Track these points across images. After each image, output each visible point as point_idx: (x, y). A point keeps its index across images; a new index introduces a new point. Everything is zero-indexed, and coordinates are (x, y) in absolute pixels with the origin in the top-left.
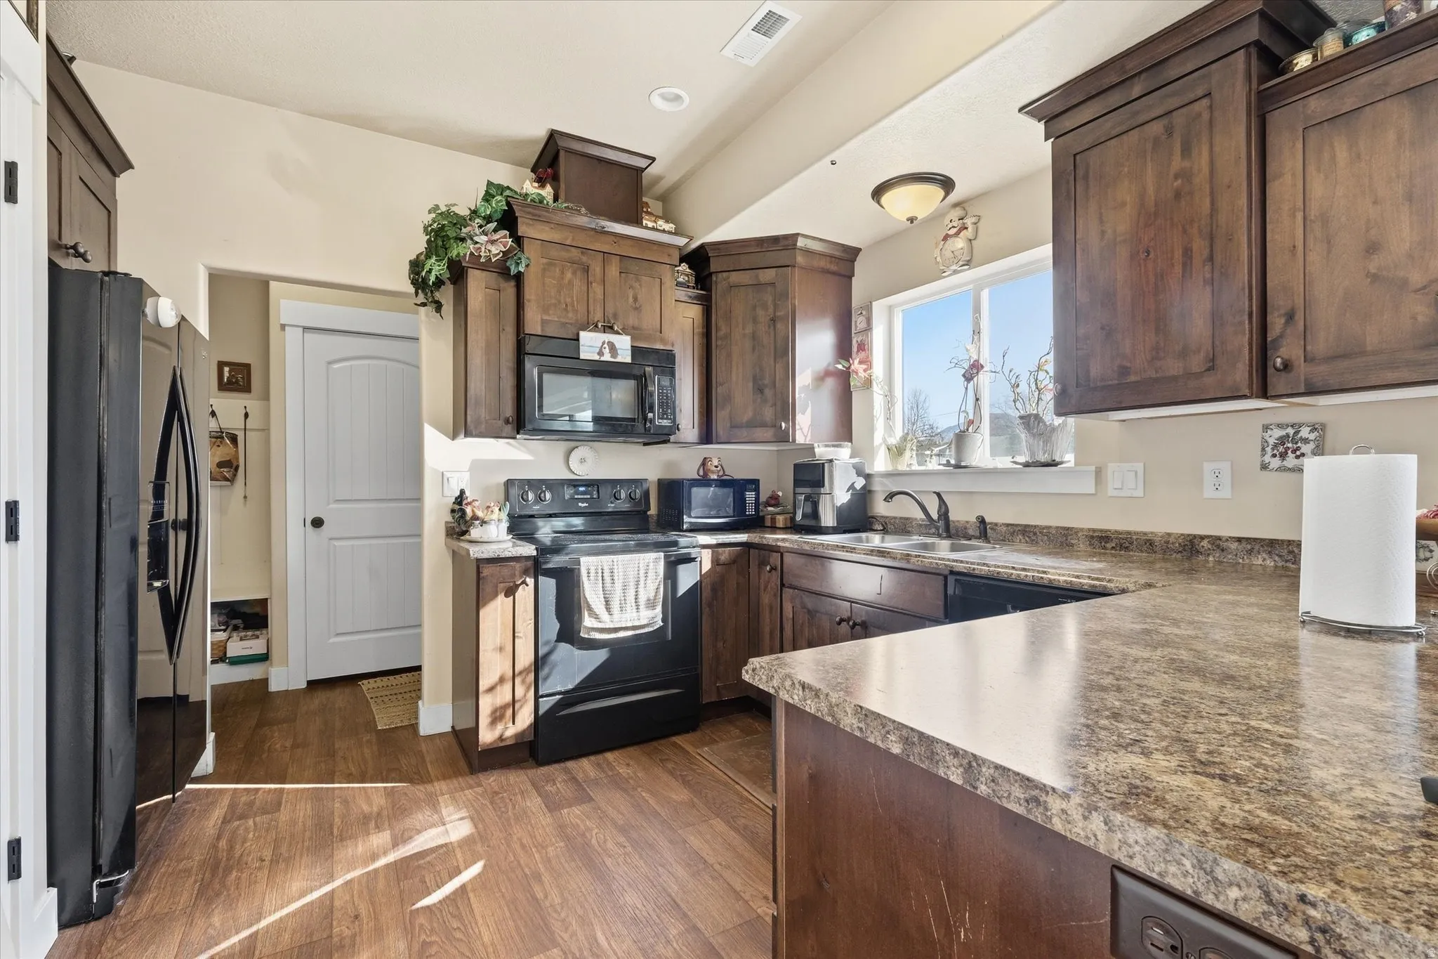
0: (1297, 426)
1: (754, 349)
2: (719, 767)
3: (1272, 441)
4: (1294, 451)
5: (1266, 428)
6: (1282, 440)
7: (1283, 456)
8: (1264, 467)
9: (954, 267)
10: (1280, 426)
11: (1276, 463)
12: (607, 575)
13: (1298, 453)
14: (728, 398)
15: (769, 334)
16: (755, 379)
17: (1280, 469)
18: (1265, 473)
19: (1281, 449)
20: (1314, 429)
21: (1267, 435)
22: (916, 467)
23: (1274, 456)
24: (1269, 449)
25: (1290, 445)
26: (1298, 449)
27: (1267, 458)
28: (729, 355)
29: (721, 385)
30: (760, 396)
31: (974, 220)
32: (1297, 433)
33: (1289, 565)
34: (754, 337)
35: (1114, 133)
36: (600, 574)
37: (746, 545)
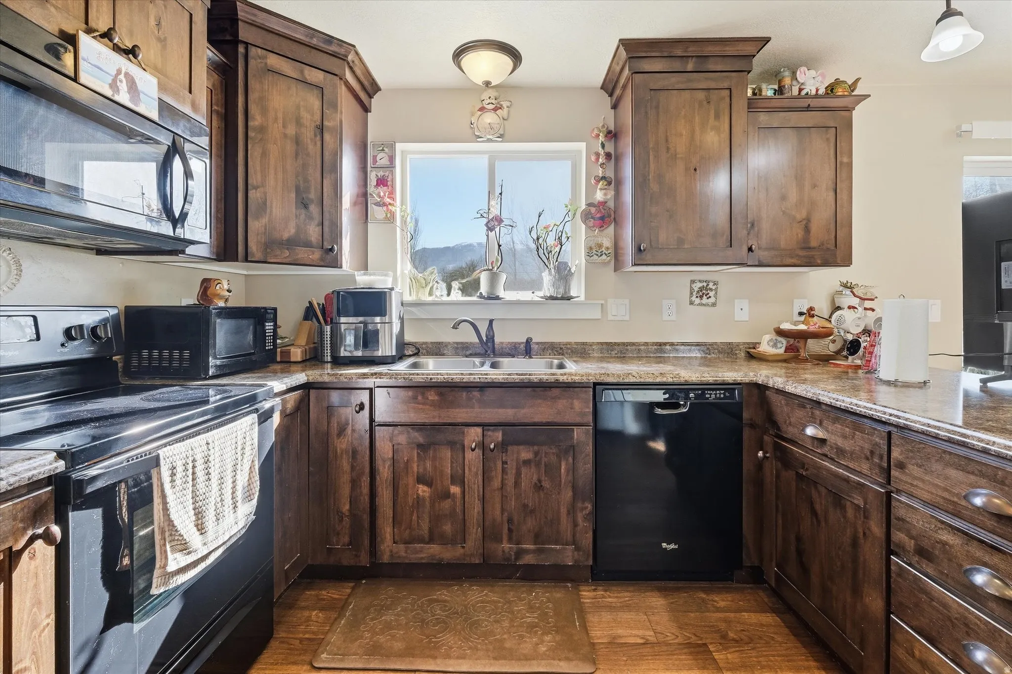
0: (707, 282)
1: (297, 155)
2: (372, 666)
3: (696, 289)
4: (706, 296)
5: (693, 282)
6: (701, 289)
7: (701, 297)
8: (691, 303)
9: (491, 137)
10: (700, 281)
11: (697, 301)
12: (200, 467)
13: (708, 296)
14: (263, 206)
15: (316, 144)
16: (298, 190)
17: (699, 305)
18: (691, 306)
19: (701, 294)
20: (715, 284)
21: (693, 286)
22: (445, 298)
23: (697, 297)
24: (694, 293)
25: (704, 292)
26: (708, 294)
27: (694, 298)
28: (264, 154)
29: (256, 188)
30: (303, 211)
31: (508, 104)
32: (708, 285)
33: (707, 355)
34: (297, 141)
35: (677, 87)
36: (191, 471)
37: (306, 387)
